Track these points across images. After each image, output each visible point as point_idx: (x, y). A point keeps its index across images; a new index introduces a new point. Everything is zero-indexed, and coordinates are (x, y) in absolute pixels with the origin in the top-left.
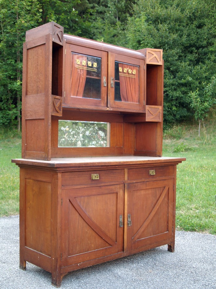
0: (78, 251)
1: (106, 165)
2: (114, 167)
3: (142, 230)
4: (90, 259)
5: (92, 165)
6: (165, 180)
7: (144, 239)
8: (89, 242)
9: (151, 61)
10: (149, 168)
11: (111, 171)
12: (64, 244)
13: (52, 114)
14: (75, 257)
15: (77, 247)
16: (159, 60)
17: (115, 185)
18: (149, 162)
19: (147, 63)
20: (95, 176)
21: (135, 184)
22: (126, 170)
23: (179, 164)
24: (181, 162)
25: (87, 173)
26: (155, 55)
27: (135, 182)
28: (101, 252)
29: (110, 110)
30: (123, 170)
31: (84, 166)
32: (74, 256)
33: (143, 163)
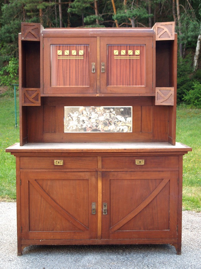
0: (41, 228)
1: (64, 152)
2: (78, 154)
3: (125, 221)
4: (54, 238)
5: (47, 152)
6: (162, 171)
7: (128, 232)
8: (54, 222)
9: (161, 37)
10: (135, 158)
11: (79, 158)
12: (24, 219)
13: (24, 105)
14: (37, 233)
15: (40, 225)
16: (170, 34)
17: (84, 172)
18: (125, 151)
19: (156, 40)
20: (59, 162)
21: (113, 173)
22: (99, 158)
23: (185, 154)
24: (186, 152)
25: (48, 158)
26: (166, 29)
27: (112, 171)
28: (69, 234)
29: (100, 96)
30: (96, 158)
31: (36, 152)
32: (35, 232)
33: (115, 151)
